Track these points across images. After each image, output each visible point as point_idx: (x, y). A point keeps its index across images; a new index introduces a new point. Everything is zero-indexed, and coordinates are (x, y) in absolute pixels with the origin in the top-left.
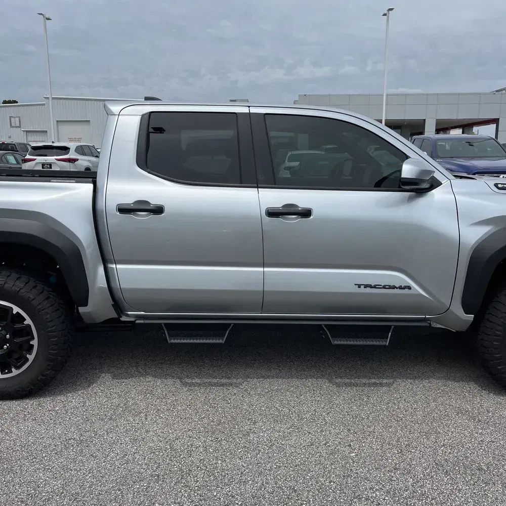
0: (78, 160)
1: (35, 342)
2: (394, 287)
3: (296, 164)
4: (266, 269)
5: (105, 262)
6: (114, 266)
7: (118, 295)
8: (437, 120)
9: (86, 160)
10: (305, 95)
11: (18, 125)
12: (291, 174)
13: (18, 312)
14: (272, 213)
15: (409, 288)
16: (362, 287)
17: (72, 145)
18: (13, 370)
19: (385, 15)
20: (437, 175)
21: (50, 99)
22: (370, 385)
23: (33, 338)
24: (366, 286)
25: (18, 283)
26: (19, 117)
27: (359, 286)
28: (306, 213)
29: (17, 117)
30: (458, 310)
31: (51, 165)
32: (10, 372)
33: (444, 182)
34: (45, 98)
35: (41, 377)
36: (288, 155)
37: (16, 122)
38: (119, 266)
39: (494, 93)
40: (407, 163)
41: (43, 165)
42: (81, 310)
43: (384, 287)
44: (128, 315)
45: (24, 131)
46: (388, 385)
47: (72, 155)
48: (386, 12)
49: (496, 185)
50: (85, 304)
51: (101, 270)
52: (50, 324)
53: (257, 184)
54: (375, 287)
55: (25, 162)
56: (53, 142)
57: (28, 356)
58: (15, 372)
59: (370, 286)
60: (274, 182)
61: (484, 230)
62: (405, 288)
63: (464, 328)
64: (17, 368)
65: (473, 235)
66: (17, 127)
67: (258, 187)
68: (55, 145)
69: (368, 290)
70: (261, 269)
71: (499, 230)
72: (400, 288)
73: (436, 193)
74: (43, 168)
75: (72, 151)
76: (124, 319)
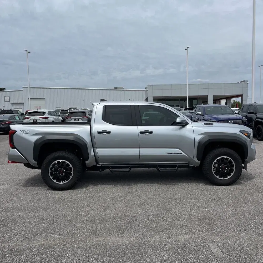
0: (49, 118)
1: (72, 172)
2: (177, 153)
3: (148, 118)
4: (140, 149)
5: (93, 148)
6: (96, 149)
7: (97, 158)
8: (213, 95)
9: (52, 118)
10: (151, 85)
11: (9, 101)
12: (145, 122)
13: (68, 163)
14: (142, 133)
15: (181, 153)
16: (168, 153)
17: (46, 111)
18: (66, 181)
19: (186, 49)
20: (187, 121)
21: (29, 88)
22: (172, 185)
23: (72, 171)
24: (169, 153)
25: (68, 154)
26: (9, 97)
27: (167, 153)
28: (151, 133)
29: (8, 97)
30: (196, 160)
31: (37, 120)
32: (65, 181)
33: (190, 123)
34: (23, 87)
35: (74, 183)
36: (144, 114)
37: (7, 99)
38: (97, 149)
39: (239, 83)
40: (179, 118)
41: (33, 120)
42: (86, 162)
43: (174, 153)
44: (99, 164)
45: (11, 104)
46: (178, 185)
47: (46, 115)
48: (186, 48)
49: (204, 124)
50: (87, 160)
51: (92, 150)
52: (78, 166)
53: (137, 125)
54: (171, 153)
55: (25, 119)
56: (38, 110)
57: (70, 177)
58: (66, 182)
59: (170, 153)
60: (142, 124)
61: (201, 137)
62: (180, 153)
63: (198, 165)
64: (67, 180)
65: (198, 138)
66: (8, 102)
67: (137, 126)
68: (39, 111)
69: (170, 154)
70: (139, 149)
71: (205, 137)
72: (179, 153)
73: (188, 126)
74: (33, 121)
75: (46, 114)
76: (98, 165)
